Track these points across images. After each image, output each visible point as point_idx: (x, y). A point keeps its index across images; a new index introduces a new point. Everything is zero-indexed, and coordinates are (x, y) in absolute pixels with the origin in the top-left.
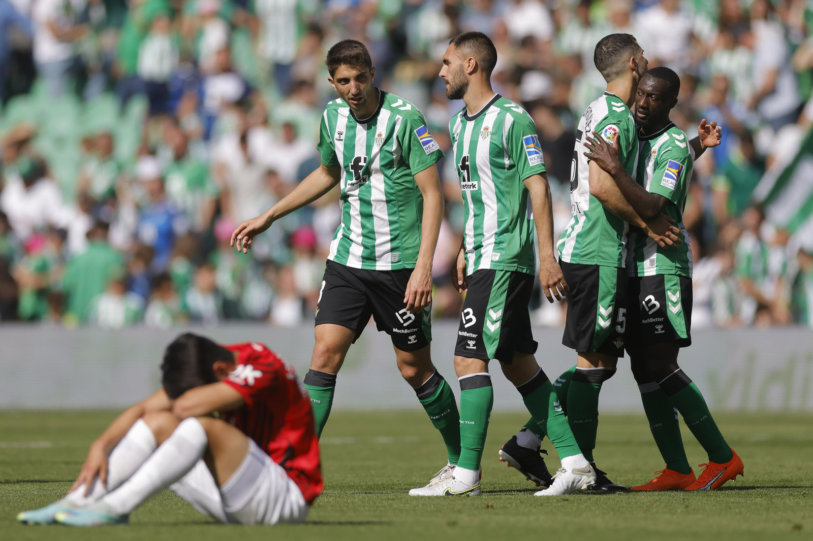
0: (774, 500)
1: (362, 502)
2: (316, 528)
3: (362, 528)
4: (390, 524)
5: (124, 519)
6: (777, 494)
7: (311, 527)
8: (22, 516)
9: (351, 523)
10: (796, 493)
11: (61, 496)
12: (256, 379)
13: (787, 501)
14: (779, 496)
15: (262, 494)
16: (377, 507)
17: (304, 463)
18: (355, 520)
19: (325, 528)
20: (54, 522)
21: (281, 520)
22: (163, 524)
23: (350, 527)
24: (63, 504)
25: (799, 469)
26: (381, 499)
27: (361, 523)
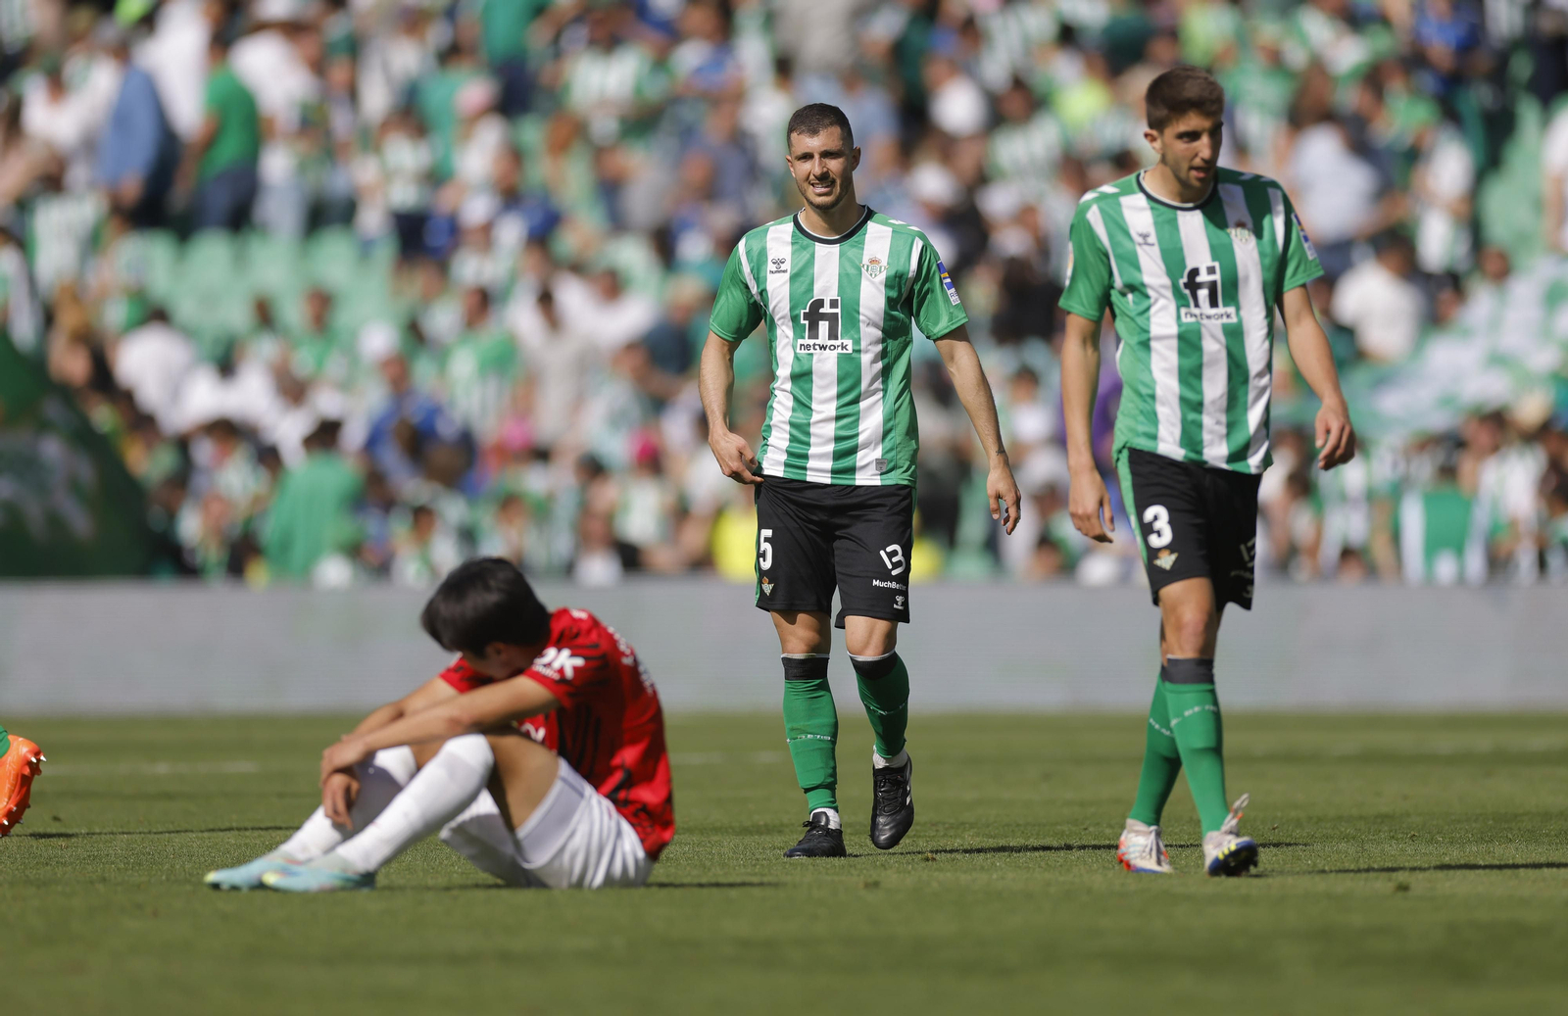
0: (1366, 847)
1: (734, 853)
2: (664, 892)
3: (734, 893)
4: (775, 885)
5: (367, 879)
6: (1371, 837)
7: (655, 889)
8: (212, 877)
9: (717, 885)
10: (1400, 836)
11: (271, 847)
12: (576, 669)
13: (1387, 847)
14: (1375, 840)
15: (578, 841)
16: (758, 859)
17: (647, 795)
18: (722, 880)
19: (678, 892)
20: (261, 886)
21: (609, 880)
22: (428, 888)
23: (715, 890)
24: (274, 858)
25: (1405, 797)
26: (763, 848)
27: (731, 885)
